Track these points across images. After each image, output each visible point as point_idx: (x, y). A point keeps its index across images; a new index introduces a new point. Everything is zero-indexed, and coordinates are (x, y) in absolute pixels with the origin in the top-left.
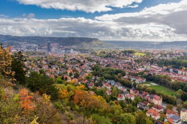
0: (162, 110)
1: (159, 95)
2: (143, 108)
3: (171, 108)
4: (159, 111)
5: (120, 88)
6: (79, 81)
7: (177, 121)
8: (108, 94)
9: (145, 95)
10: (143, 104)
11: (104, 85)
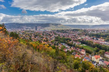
0: (84, 56)
1: (85, 49)
2: (74, 54)
3: (88, 55)
4: (82, 56)
5: (67, 46)
6: (47, 43)
7: (88, 60)
8: (60, 49)
9: (78, 50)
10: (75, 53)
11: (59, 45)
